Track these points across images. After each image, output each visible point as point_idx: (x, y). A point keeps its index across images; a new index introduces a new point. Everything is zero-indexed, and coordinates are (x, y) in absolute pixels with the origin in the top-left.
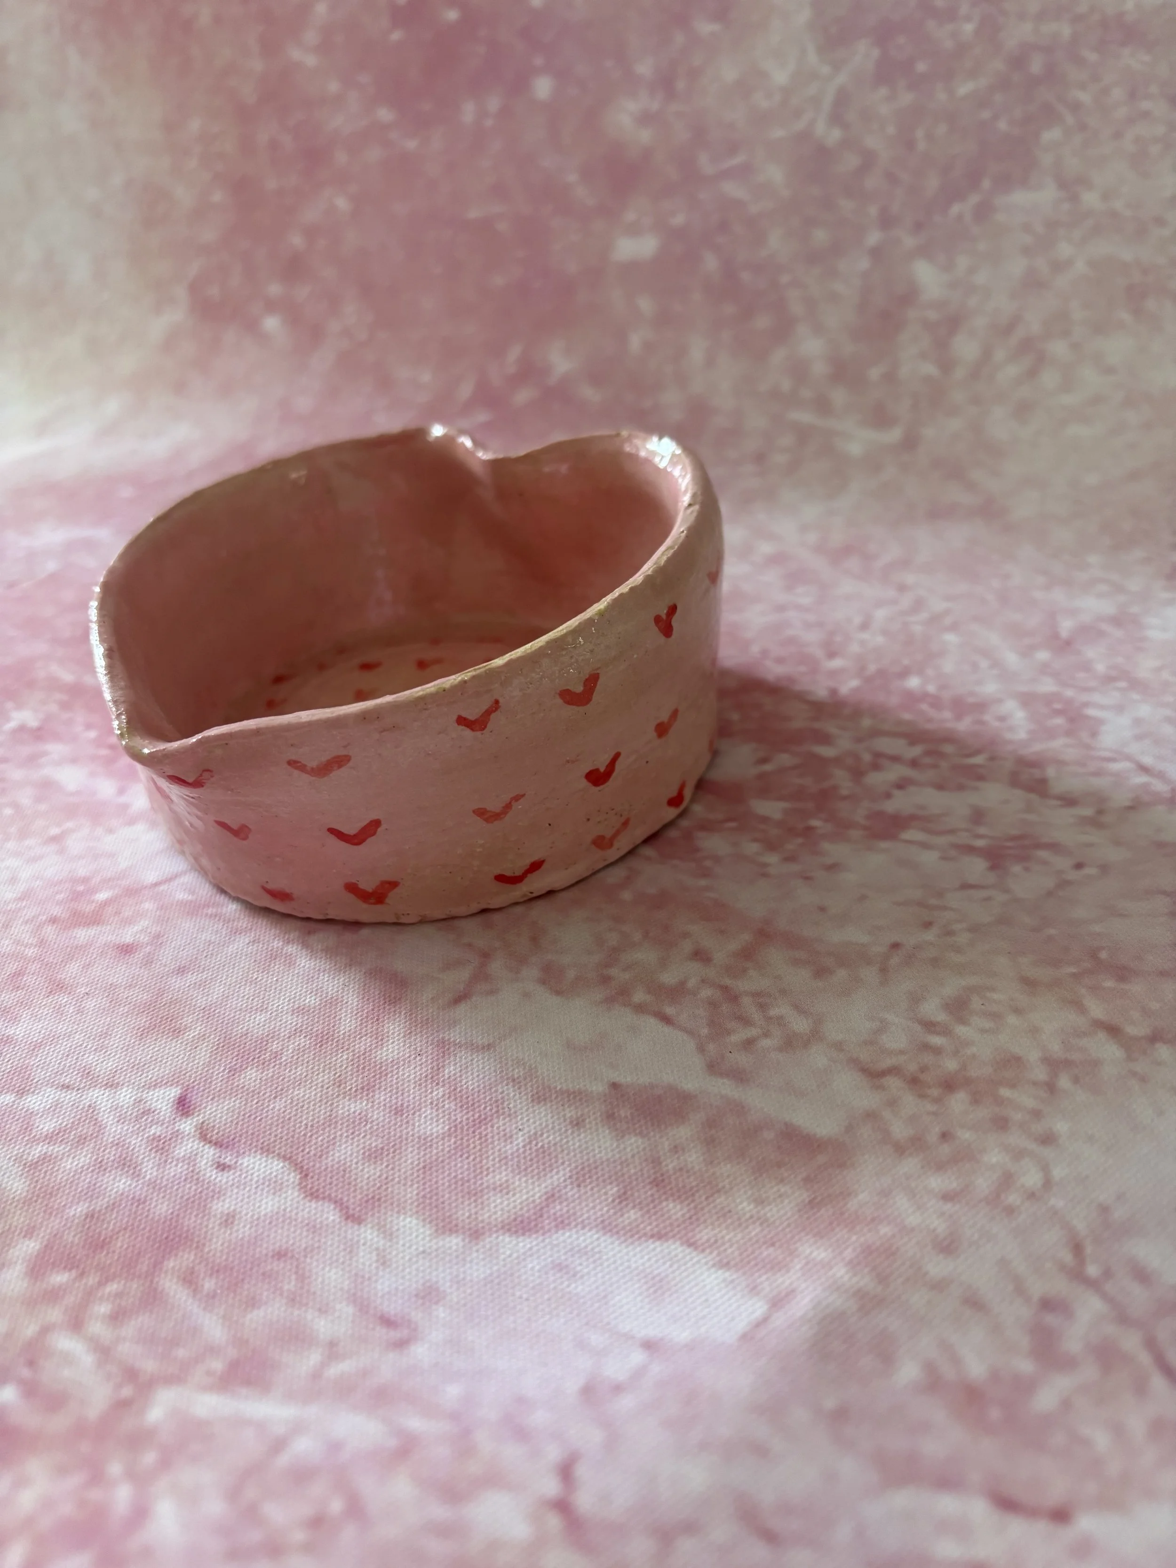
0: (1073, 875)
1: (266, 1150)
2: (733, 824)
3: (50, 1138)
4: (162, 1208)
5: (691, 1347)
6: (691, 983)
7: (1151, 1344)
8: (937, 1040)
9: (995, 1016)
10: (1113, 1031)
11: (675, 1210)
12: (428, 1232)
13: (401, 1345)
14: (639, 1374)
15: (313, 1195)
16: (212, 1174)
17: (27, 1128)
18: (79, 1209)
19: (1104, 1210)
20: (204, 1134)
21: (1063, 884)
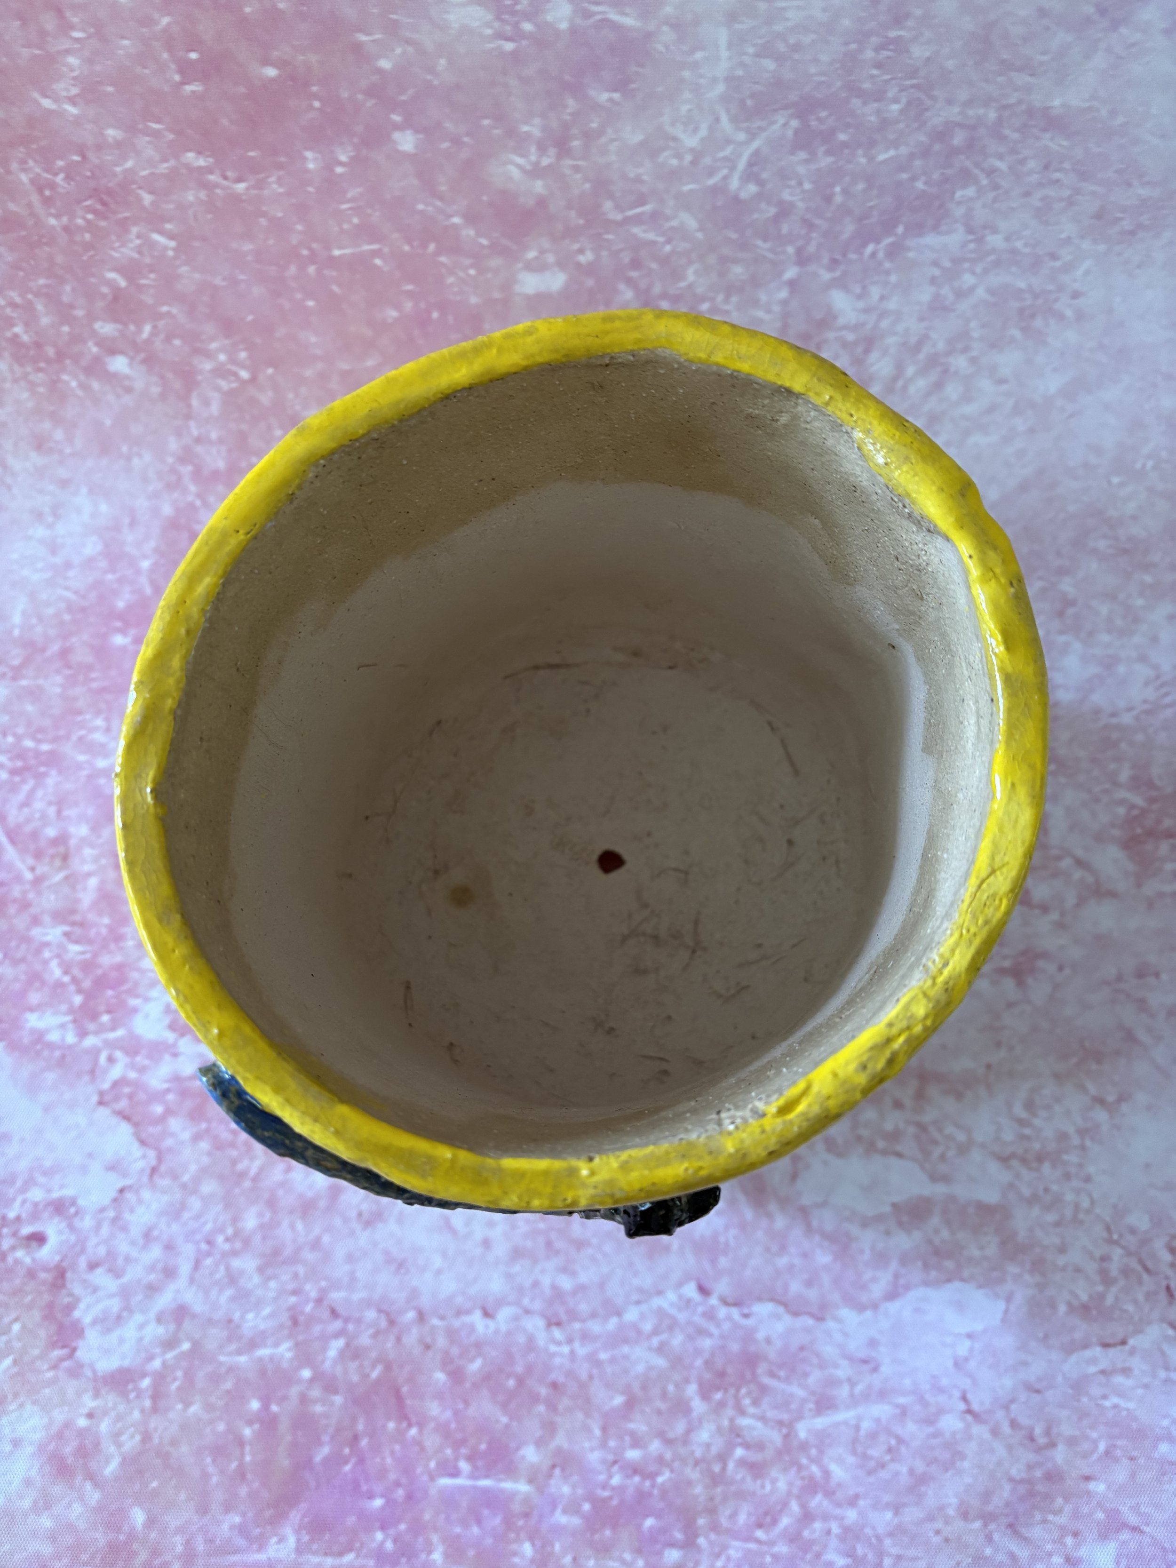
1: (760, 1299)
3: (656, 1332)
4: (735, 1347)
7: (1141, 1262)
8: (1027, 1131)
9: (1048, 1107)
11: (949, 1264)
13: (875, 1369)
14: (971, 1350)
15: (796, 1314)
17: (639, 1332)
18: (699, 1362)
19: (1115, 1206)
20: (725, 1302)
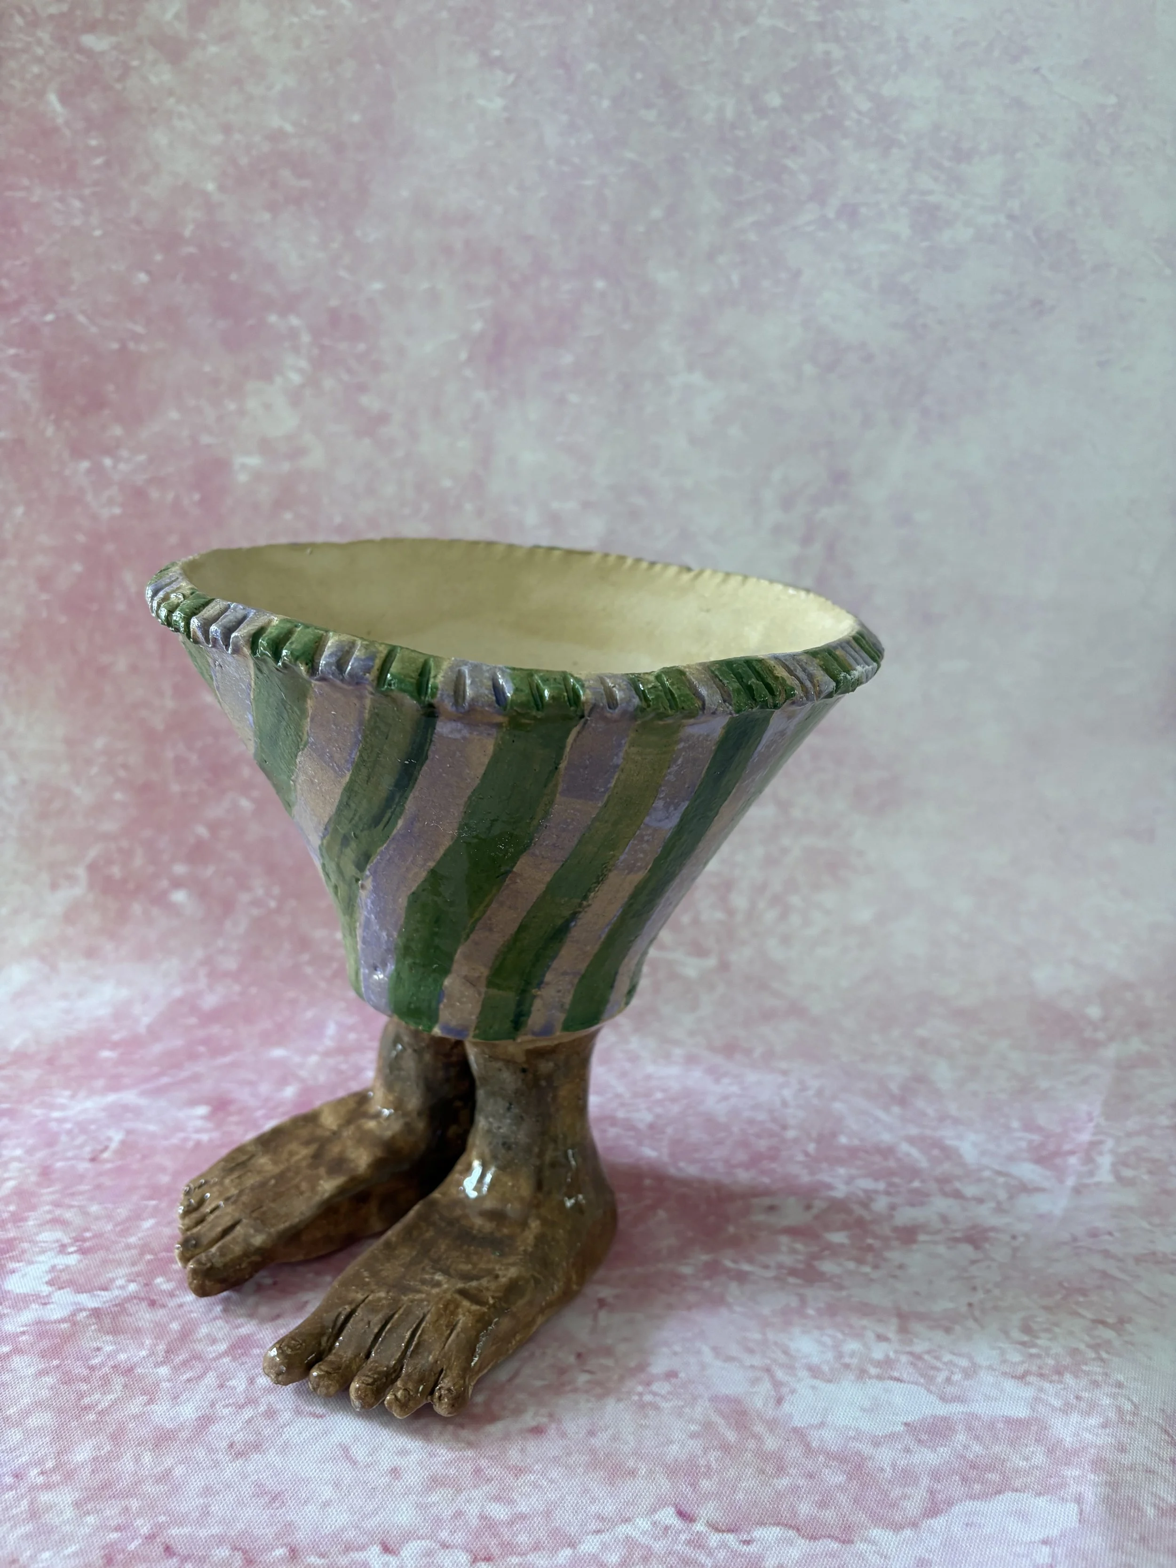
0: (1016, 1243)
2: (827, 1253)
5: (1063, 1535)
6: (892, 1355)
10: (1103, 1323)
12: (891, 1534)
16: (745, 1549)
21: (1015, 1250)
